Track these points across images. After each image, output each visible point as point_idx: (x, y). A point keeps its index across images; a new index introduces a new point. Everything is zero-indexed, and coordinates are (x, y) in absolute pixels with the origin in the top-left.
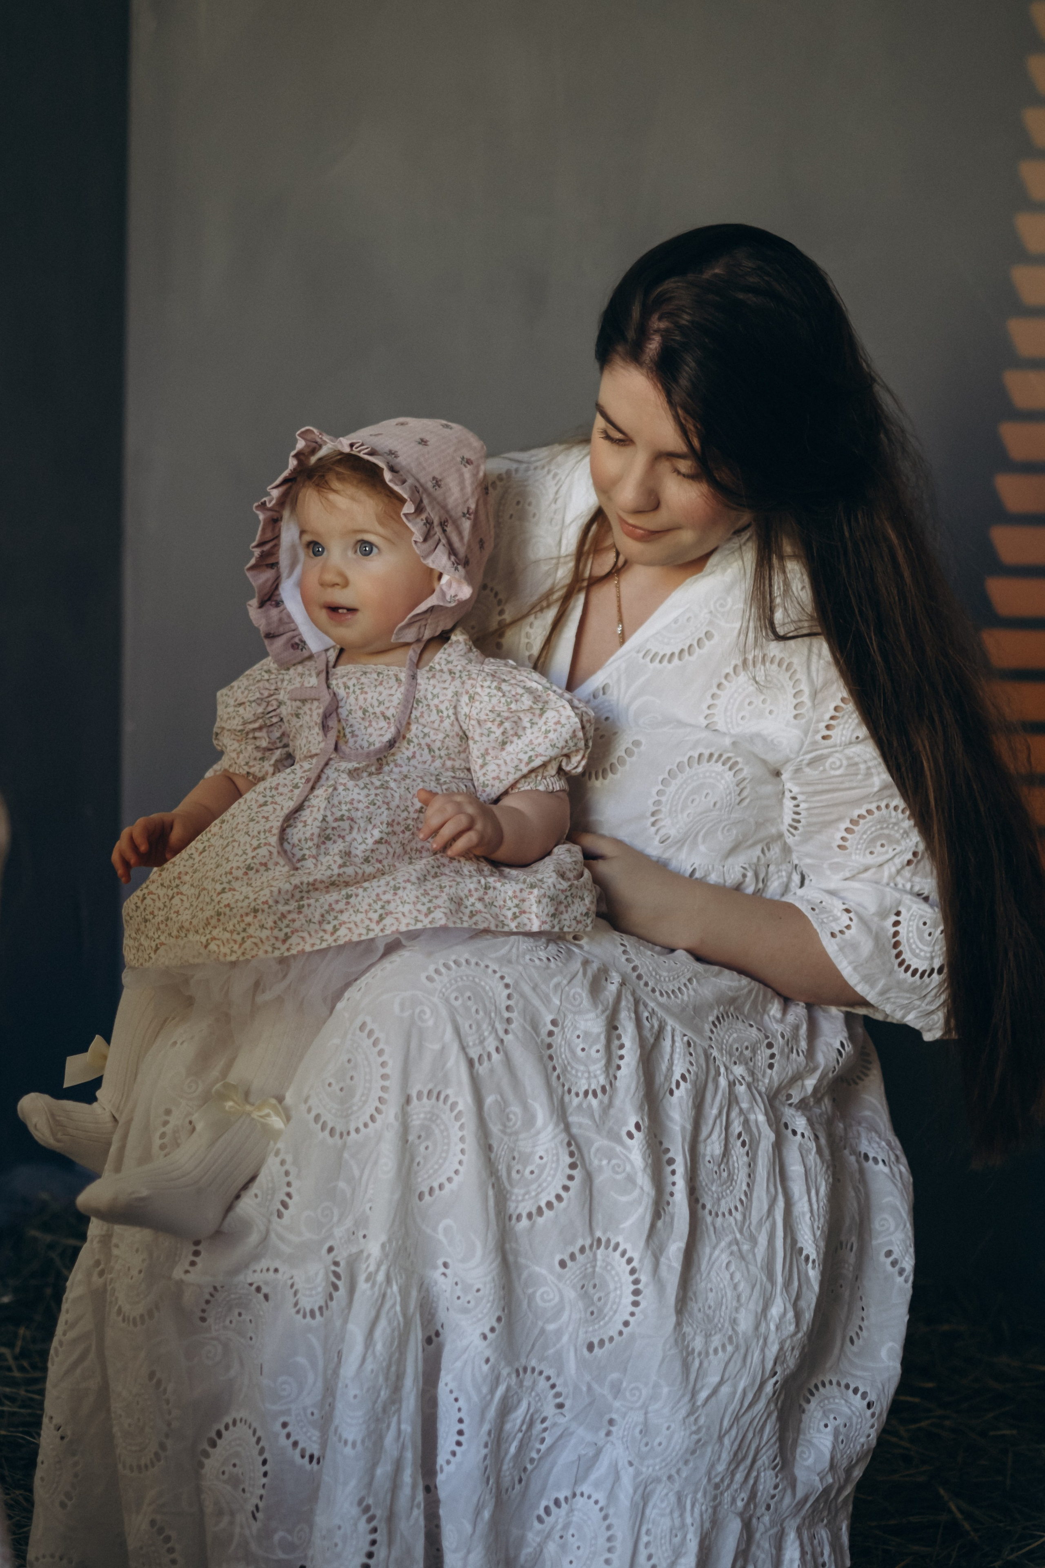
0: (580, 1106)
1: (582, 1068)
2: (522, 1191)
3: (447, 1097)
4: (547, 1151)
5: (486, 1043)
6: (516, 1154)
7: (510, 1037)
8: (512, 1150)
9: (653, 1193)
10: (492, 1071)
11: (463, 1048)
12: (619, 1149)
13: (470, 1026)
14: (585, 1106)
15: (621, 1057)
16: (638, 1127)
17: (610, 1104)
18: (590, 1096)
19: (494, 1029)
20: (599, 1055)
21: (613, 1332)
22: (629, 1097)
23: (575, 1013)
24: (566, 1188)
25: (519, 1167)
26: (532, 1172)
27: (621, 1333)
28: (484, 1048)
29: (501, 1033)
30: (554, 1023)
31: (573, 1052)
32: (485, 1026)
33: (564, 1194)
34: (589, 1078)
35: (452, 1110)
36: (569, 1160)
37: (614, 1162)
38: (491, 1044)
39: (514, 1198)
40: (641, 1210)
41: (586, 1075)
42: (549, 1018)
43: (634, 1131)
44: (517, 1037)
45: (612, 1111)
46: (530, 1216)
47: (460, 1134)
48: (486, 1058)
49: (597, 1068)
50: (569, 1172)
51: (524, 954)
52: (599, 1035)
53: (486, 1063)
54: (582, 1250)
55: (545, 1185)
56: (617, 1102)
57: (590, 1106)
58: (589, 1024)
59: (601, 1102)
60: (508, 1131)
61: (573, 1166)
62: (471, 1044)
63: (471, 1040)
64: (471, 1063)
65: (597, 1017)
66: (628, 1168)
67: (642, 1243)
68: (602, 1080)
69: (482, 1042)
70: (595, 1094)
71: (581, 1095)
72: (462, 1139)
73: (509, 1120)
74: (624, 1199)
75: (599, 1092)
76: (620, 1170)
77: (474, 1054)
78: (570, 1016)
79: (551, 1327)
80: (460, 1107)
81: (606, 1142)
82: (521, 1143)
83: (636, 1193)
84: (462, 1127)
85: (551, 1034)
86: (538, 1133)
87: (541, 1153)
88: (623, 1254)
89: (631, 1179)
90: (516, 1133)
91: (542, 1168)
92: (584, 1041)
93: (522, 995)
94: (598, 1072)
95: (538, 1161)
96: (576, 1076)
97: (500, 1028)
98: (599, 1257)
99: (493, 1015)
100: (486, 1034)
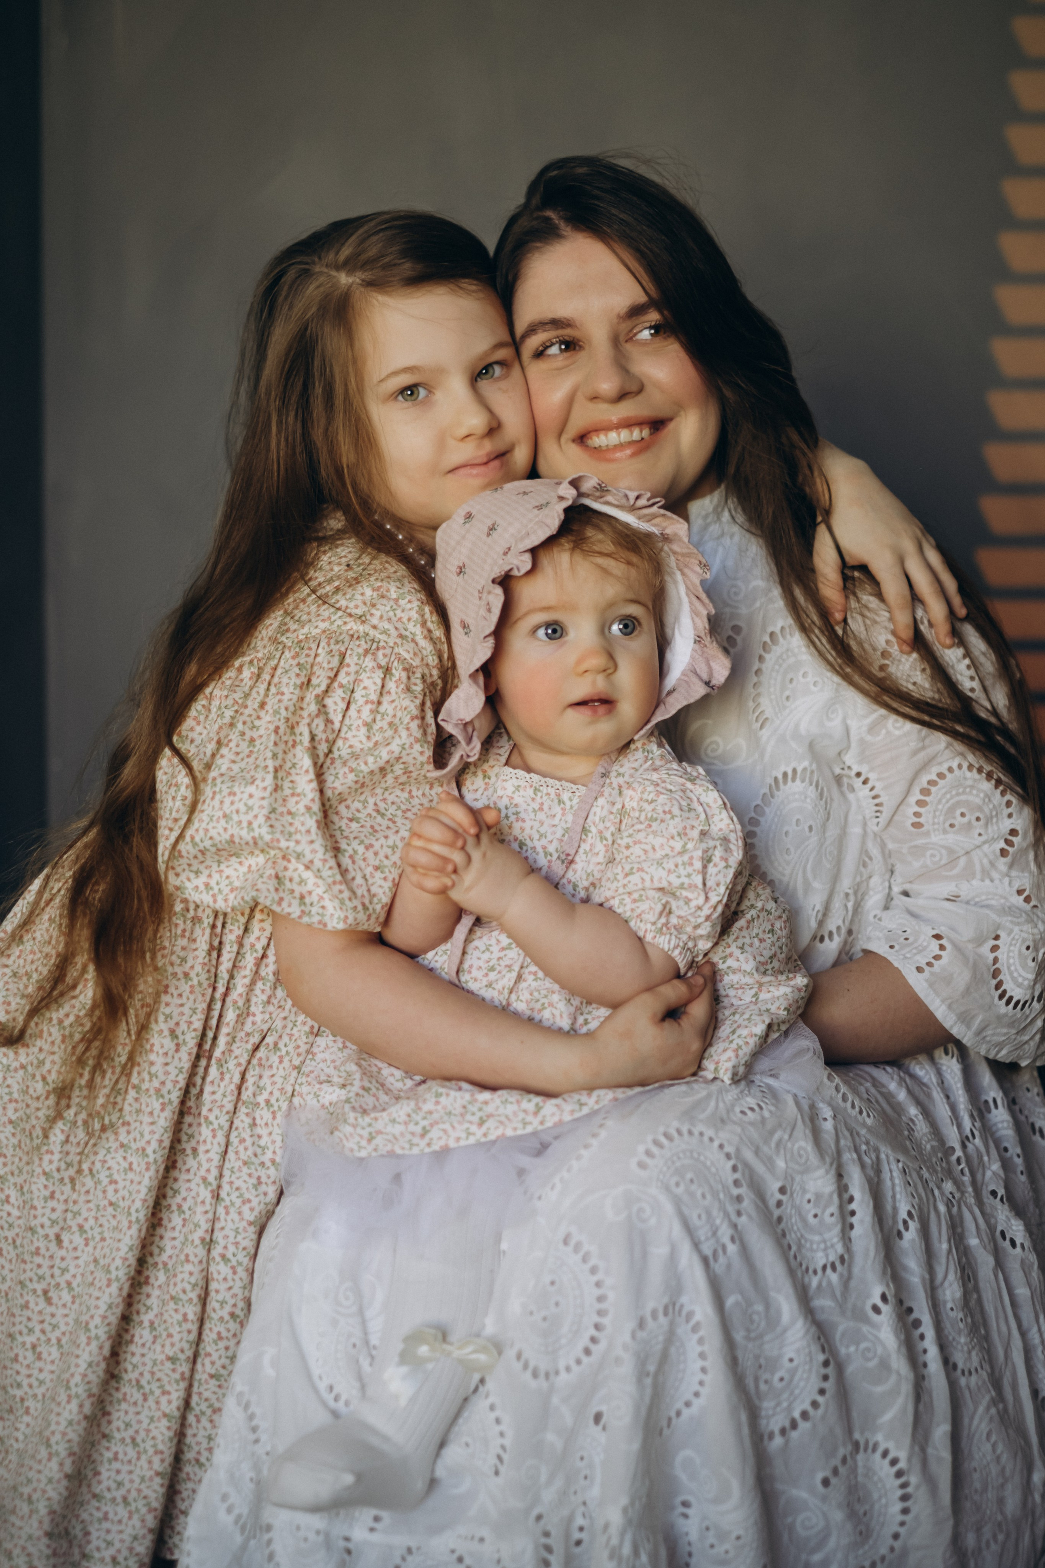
0: (819, 1286)
1: (817, 1238)
2: (772, 1404)
3: (682, 1306)
4: (798, 1351)
5: (720, 1233)
6: (762, 1361)
7: (744, 1219)
8: (757, 1357)
9: (911, 1376)
10: (729, 1266)
11: (696, 1245)
12: (865, 1329)
13: (699, 1217)
14: (824, 1284)
15: (853, 1213)
16: (884, 1298)
17: (850, 1277)
18: (829, 1270)
19: (727, 1215)
20: (833, 1219)
21: (883, 1551)
22: (870, 1262)
23: (802, 1173)
24: (822, 1392)
25: (766, 1376)
26: (782, 1379)
27: (892, 1549)
28: (718, 1241)
29: (733, 1217)
30: (782, 1190)
31: (804, 1221)
32: (715, 1212)
33: (820, 1399)
34: (825, 1249)
35: (687, 1321)
36: (821, 1357)
37: (863, 1346)
38: (725, 1233)
39: (763, 1413)
40: (900, 1400)
41: (822, 1246)
42: (778, 1185)
43: (880, 1304)
44: (750, 1217)
45: (853, 1284)
46: (783, 1432)
47: (699, 1349)
48: (720, 1251)
49: (833, 1235)
50: (823, 1371)
51: (733, 1106)
52: (831, 1195)
53: (722, 1259)
54: (844, 1461)
55: (797, 1392)
56: (856, 1270)
57: (830, 1283)
58: (819, 1182)
59: (841, 1275)
60: (753, 1335)
61: (826, 1364)
62: (703, 1238)
63: (702, 1234)
64: (705, 1261)
65: (827, 1172)
66: (879, 1350)
67: (907, 1440)
68: (840, 1248)
69: (714, 1233)
70: (834, 1268)
71: (820, 1272)
72: (702, 1356)
73: (752, 1321)
74: (879, 1389)
75: (838, 1264)
76: (870, 1355)
77: (707, 1251)
78: (798, 1178)
79: (817, 1557)
80: (698, 1317)
81: (851, 1324)
82: (767, 1347)
83: (893, 1379)
84: (701, 1341)
85: (779, 1204)
86: (785, 1331)
87: (791, 1355)
88: (885, 1454)
89: (884, 1364)
90: (761, 1336)
91: (793, 1372)
92: (816, 1205)
93: (746, 1165)
94: (835, 1240)
95: (787, 1365)
96: (812, 1250)
97: (731, 1209)
98: (860, 1464)
99: (722, 1196)
100: (718, 1222)
